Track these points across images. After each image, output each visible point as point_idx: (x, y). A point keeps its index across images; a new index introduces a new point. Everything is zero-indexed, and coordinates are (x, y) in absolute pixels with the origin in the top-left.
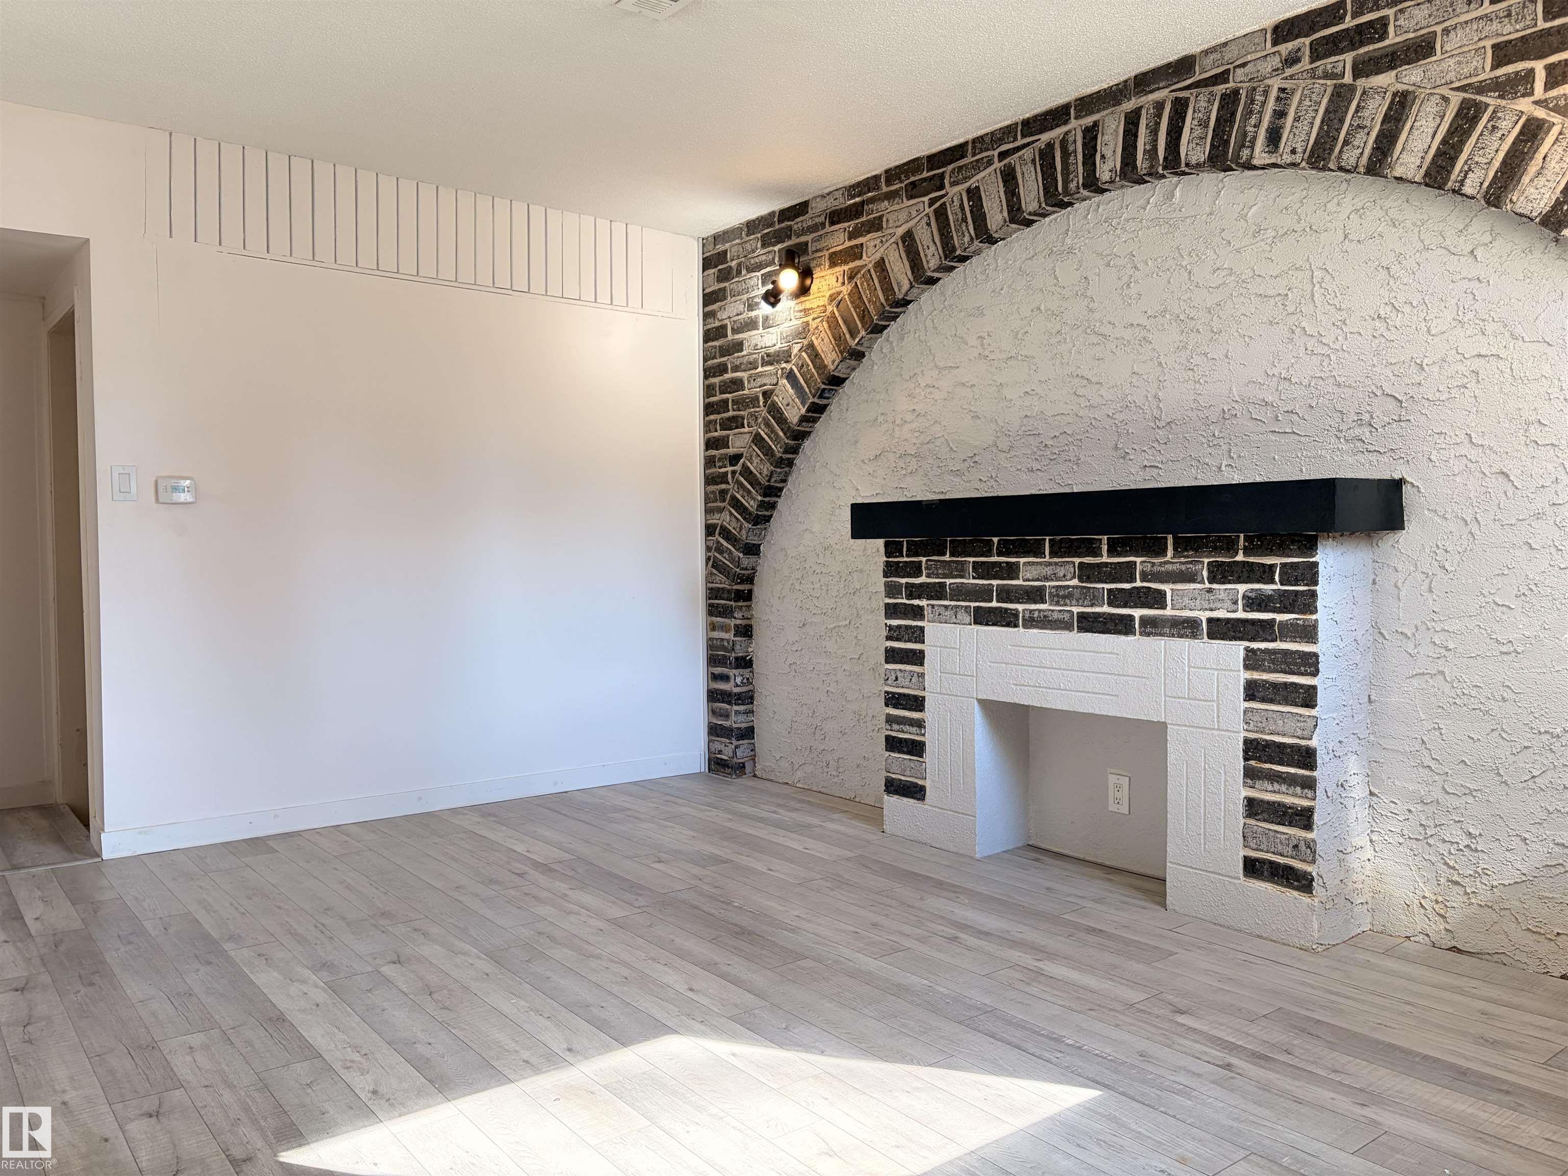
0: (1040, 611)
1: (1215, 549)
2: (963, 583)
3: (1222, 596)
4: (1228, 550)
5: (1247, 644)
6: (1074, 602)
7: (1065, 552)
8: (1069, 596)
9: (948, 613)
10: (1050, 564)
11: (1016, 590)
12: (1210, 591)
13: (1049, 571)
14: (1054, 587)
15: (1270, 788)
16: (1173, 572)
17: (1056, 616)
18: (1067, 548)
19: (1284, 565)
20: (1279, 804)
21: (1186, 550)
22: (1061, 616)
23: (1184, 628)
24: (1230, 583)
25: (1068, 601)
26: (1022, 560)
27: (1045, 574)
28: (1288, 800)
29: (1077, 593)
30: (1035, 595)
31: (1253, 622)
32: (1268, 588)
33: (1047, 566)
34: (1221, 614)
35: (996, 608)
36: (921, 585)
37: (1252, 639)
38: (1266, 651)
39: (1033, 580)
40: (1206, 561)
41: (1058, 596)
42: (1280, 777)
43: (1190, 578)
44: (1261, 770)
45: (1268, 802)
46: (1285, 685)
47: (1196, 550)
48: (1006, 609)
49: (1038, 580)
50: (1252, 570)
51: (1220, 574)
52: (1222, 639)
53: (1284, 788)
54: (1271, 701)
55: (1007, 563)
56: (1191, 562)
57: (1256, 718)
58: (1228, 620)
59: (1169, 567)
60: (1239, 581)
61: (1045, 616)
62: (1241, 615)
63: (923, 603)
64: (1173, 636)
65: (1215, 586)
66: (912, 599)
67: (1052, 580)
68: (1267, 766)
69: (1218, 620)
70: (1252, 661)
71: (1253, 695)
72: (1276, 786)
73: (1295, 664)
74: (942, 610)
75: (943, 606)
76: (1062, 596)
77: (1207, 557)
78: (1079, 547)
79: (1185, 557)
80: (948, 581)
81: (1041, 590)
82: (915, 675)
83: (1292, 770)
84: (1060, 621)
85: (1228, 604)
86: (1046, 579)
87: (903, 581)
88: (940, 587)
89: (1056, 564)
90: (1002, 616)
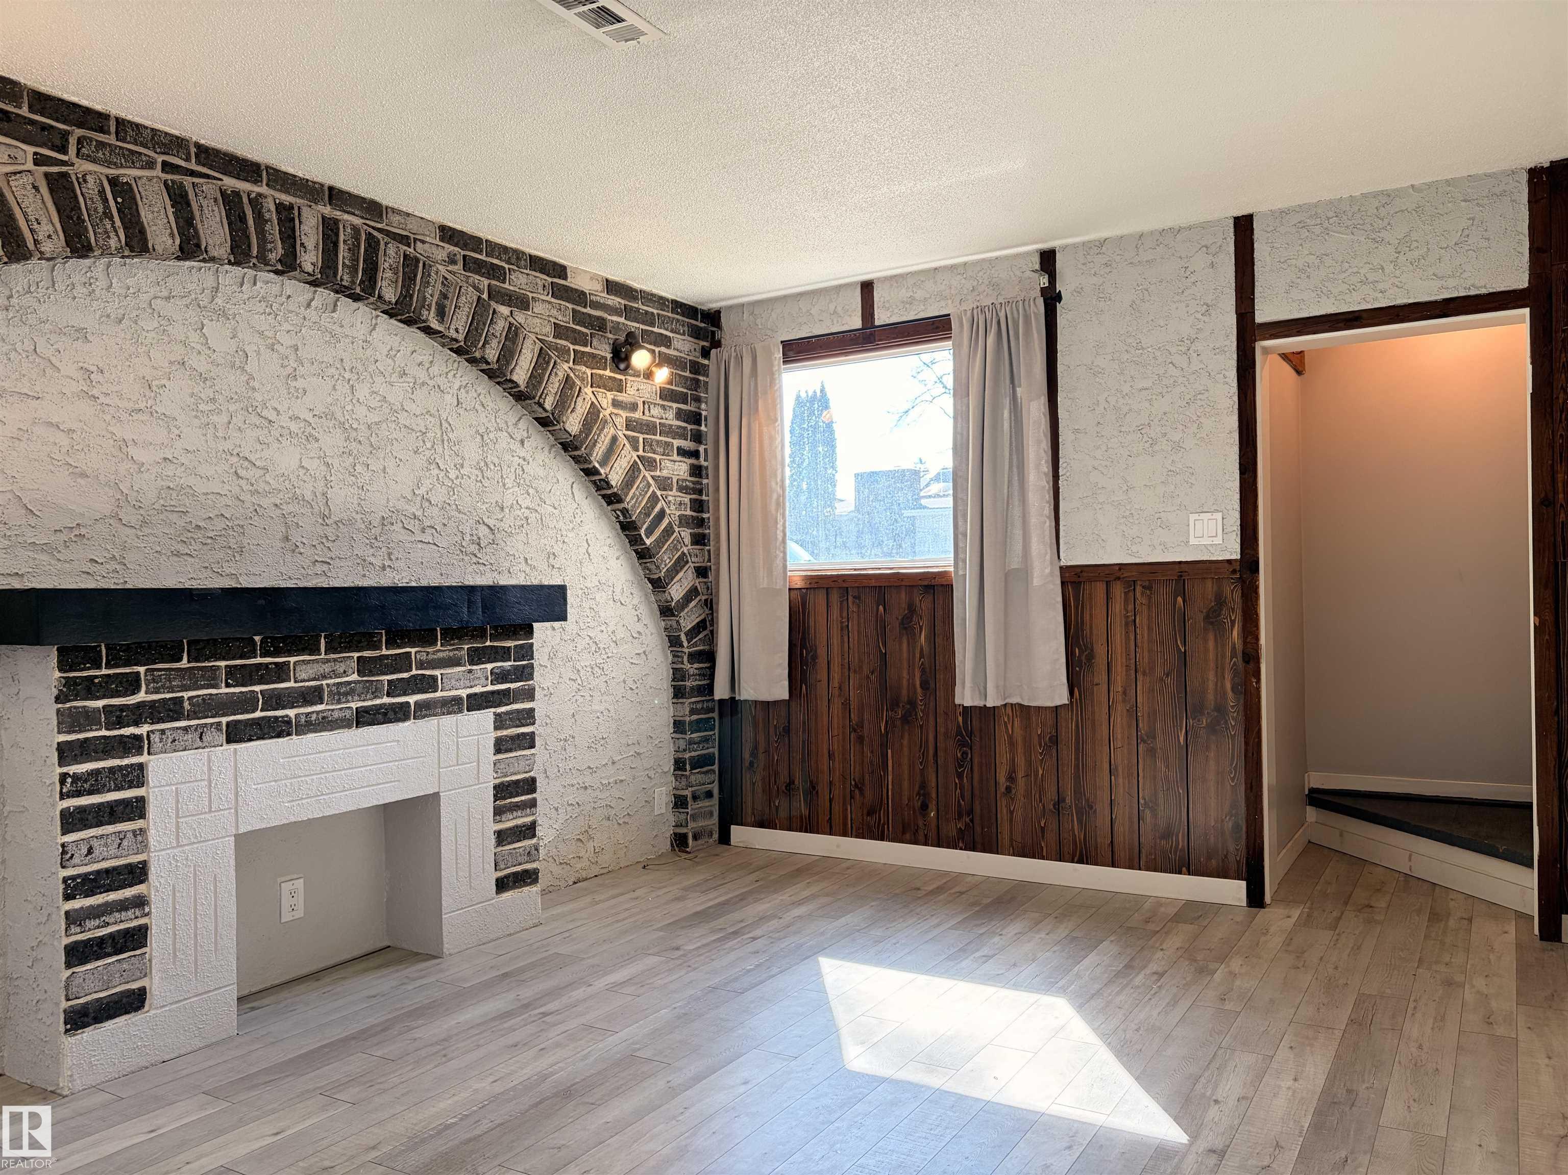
0: (318, 713)
1: (473, 637)
2: (211, 695)
3: (479, 674)
4: (482, 637)
5: (493, 710)
6: (356, 698)
7: (346, 648)
8: (351, 692)
9: (189, 737)
10: (328, 661)
11: (289, 693)
12: (470, 671)
13: (327, 668)
14: (334, 685)
15: (511, 817)
16: (443, 658)
17: (336, 715)
18: (348, 643)
19: (516, 646)
20: (517, 826)
21: (453, 639)
22: (342, 714)
23: (453, 705)
24: (483, 663)
25: (350, 698)
26: (292, 659)
27: (322, 672)
28: (520, 821)
29: (359, 687)
30: (312, 696)
31: (498, 692)
32: (507, 664)
33: (324, 663)
34: (478, 690)
35: (263, 718)
36: (140, 705)
37: (499, 706)
38: (507, 713)
39: (308, 681)
40: (466, 647)
41: (339, 693)
42: (517, 806)
43: (455, 662)
44: (504, 806)
45: (510, 829)
46: (518, 735)
47: (459, 638)
48: (276, 718)
49: (314, 679)
50: (497, 652)
51: (477, 657)
52: (479, 710)
53: (519, 813)
54: (510, 750)
55: (275, 664)
56: (457, 649)
57: (502, 766)
58: (482, 694)
59: (440, 655)
60: (490, 661)
61: (323, 718)
62: (490, 688)
63: (143, 730)
64: (444, 714)
65: (474, 667)
66: (120, 728)
67: (331, 678)
68: (509, 801)
69: (476, 694)
70: (500, 722)
71: (500, 749)
72: (515, 814)
73: (524, 718)
74: (179, 735)
75: (180, 728)
76: (342, 693)
77: (467, 644)
78: (360, 642)
79: (451, 645)
80: (186, 695)
81: (319, 689)
82: (129, 835)
83: (523, 798)
84: (341, 720)
85: (483, 681)
86: (324, 677)
87: (100, 703)
88: (175, 704)
89: (335, 660)
90: (270, 727)
